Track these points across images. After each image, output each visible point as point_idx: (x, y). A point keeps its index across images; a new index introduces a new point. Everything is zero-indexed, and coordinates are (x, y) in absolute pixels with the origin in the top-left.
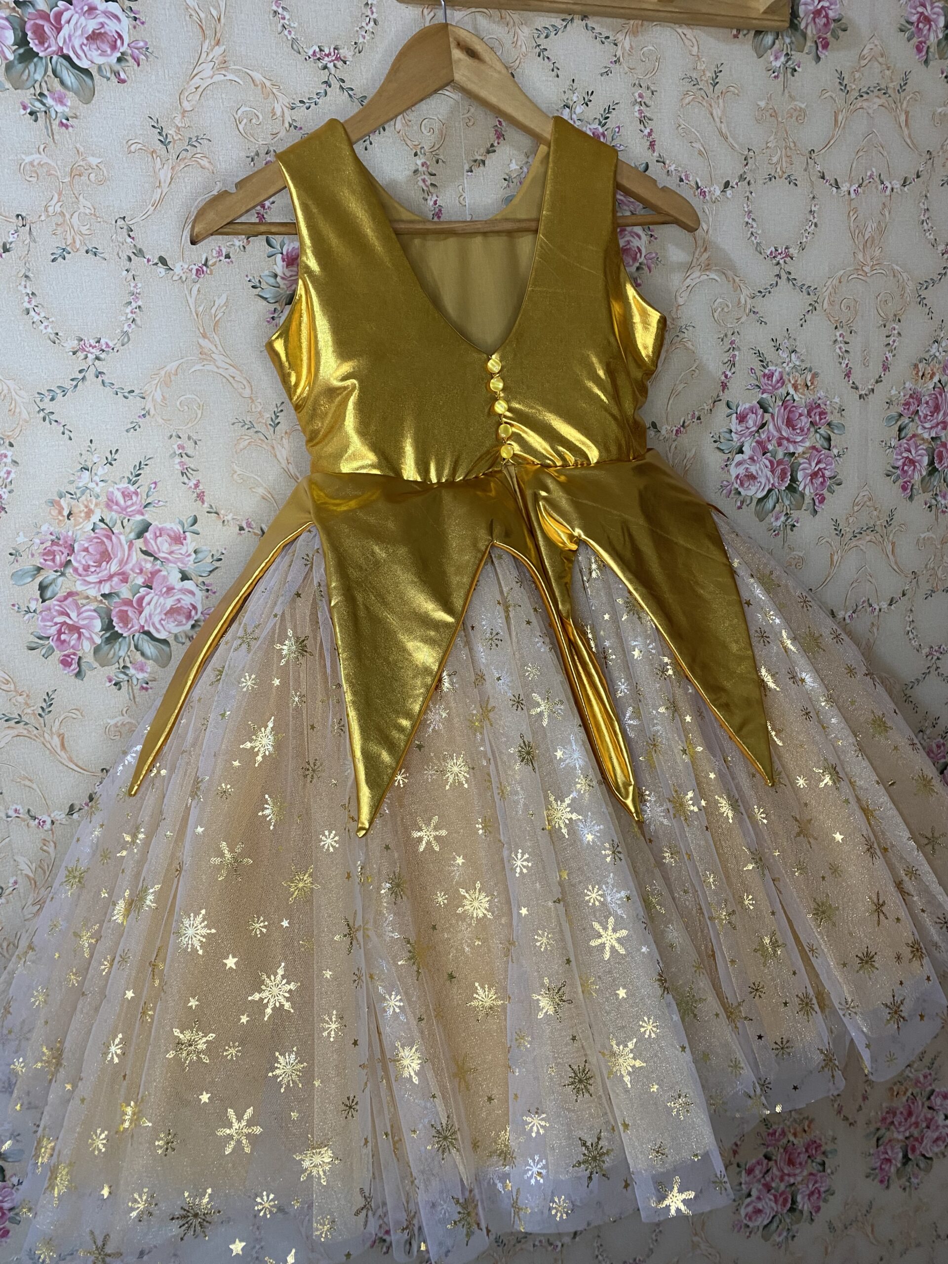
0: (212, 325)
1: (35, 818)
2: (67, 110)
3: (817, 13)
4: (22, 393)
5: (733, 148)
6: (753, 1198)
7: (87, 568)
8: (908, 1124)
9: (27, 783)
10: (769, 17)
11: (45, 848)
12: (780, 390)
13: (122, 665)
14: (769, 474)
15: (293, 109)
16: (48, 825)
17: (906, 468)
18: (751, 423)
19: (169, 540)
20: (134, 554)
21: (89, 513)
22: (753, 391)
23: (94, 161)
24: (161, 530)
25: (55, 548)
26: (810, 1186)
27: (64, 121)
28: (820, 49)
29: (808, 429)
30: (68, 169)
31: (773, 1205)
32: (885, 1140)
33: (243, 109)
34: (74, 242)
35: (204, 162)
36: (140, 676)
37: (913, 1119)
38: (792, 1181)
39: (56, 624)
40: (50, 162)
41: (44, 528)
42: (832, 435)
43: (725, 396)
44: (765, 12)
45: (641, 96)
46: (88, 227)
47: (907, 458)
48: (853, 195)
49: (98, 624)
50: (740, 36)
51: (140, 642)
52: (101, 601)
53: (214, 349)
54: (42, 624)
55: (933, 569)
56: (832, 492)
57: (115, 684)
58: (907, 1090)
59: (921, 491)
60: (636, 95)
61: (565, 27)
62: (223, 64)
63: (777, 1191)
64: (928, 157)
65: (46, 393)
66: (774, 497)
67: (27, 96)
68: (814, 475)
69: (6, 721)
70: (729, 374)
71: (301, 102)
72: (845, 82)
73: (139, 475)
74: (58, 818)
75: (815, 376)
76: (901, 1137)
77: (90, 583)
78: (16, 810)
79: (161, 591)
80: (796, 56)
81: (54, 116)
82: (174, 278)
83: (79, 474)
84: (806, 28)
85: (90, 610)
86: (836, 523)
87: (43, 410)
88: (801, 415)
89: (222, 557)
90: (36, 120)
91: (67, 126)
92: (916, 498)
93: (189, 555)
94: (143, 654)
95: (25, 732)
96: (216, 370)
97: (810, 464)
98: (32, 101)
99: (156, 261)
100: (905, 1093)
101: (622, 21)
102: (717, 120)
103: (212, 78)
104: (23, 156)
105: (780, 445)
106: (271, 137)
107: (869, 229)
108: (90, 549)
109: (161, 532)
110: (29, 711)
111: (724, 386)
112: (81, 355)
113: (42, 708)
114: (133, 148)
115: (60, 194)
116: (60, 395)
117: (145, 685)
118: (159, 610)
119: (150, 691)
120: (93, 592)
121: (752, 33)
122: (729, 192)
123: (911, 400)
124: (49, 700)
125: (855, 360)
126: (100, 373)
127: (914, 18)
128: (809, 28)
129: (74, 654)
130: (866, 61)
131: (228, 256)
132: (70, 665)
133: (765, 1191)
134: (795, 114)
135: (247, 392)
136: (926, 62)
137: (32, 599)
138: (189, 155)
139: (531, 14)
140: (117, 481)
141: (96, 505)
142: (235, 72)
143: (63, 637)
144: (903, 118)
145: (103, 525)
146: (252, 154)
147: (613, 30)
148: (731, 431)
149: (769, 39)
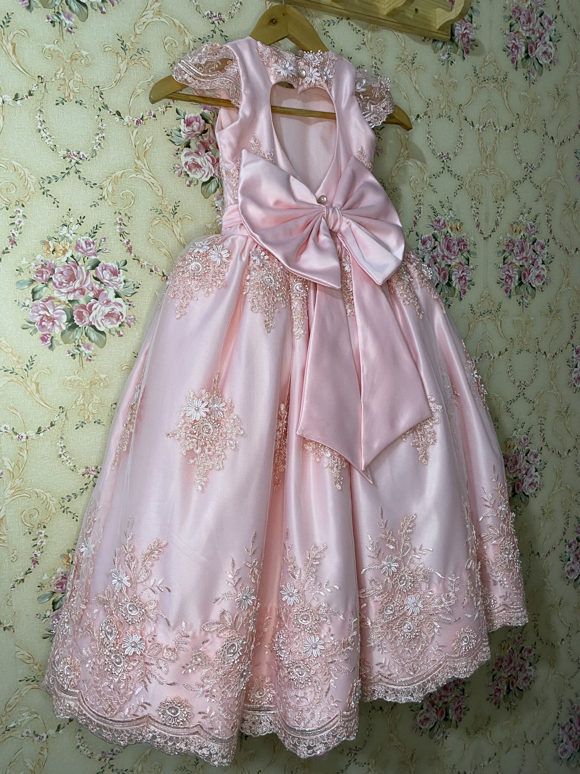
0: (143, 153)
1: (16, 434)
2: (71, 23)
3: (464, 35)
4: (33, 177)
5: (421, 97)
6: (424, 710)
7: (61, 283)
8: (510, 668)
9: (14, 411)
10: (441, 32)
11: (21, 453)
12: (444, 230)
13: (77, 344)
14: (438, 275)
15: (195, 42)
16: (24, 439)
17: (507, 280)
18: (428, 246)
19: (110, 273)
20: (89, 278)
21: (65, 252)
22: (430, 229)
23: (84, 53)
24: (106, 266)
25: (44, 270)
26: (456, 704)
27: (70, 29)
28: (465, 54)
29: (458, 253)
30: (70, 56)
31: (435, 715)
32: (497, 677)
33: (168, 38)
34: (70, 95)
35: (145, 63)
36: (87, 352)
37: (512, 665)
38: (446, 700)
39: (40, 315)
40: (60, 50)
41: (38, 257)
42: (470, 257)
43: (415, 229)
44: (439, 29)
45: (375, 63)
46: (78, 89)
47: (508, 275)
48: (481, 131)
49: (65, 318)
50: (426, 41)
51: (89, 331)
52: (68, 304)
53: (143, 166)
54: (31, 314)
55: (521, 337)
56: (470, 289)
57: (72, 355)
58: (509, 646)
59: (515, 294)
60: (373, 63)
61: (339, 22)
62: (159, 13)
63: (437, 706)
64: (517, 117)
65: (46, 179)
66: (440, 288)
67: (50, 12)
68: (461, 278)
69: (5, 371)
70: (418, 217)
71: (200, 39)
72: (477, 72)
73: (96, 232)
74: (30, 435)
75: (461, 224)
76: (506, 676)
77: (62, 293)
78: (5, 428)
79: (103, 302)
80: (453, 55)
81: (64, 25)
82: (125, 124)
83: (61, 228)
84: (458, 41)
85: (61, 309)
86: (472, 307)
87: (43, 188)
88: (454, 244)
89: (139, 286)
90: (54, 26)
91: (71, 32)
92: (512, 297)
93: (121, 283)
94: (90, 339)
95: (16, 380)
96: (143, 178)
97: (458, 272)
98: (53, 16)
99: (115, 113)
100: (508, 648)
101: (367, 24)
102: (414, 82)
103: (152, 18)
104: (45, 45)
105: (443, 259)
106: (182, 55)
107: (489, 150)
108: (64, 273)
109: (105, 268)
110: (19, 366)
111: (415, 223)
112: (68, 159)
113: (27, 365)
114: (107, 49)
115: (64, 68)
116: (54, 181)
117: (89, 358)
118: (101, 313)
119: (92, 362)
120: (63, 298)
121: (431, 40)
122: (419, 120)
123: (510, 244)
124: (32, 361)
125: (482, 218)
126: (78, 171)
127: (510, 46)
128: (460, 42)
129: (49, 335)
130: (487, 64)
131: (154, 116)
132: (46, 340)
133: (431, 706)
134: (452, 85)
135: (160, 193)
136: (516, 68)
137: (27, 298)
138: (137, 58)
139: (321, 13)
140: (83, 235)
141: (70, 247)
142: (165, 17)
143: (43, 323)
144: (505, 95)
145: (73, 260)
146: (172, 63)
147: (362, 28)
148: (418, 249)
149: (440, 44)
